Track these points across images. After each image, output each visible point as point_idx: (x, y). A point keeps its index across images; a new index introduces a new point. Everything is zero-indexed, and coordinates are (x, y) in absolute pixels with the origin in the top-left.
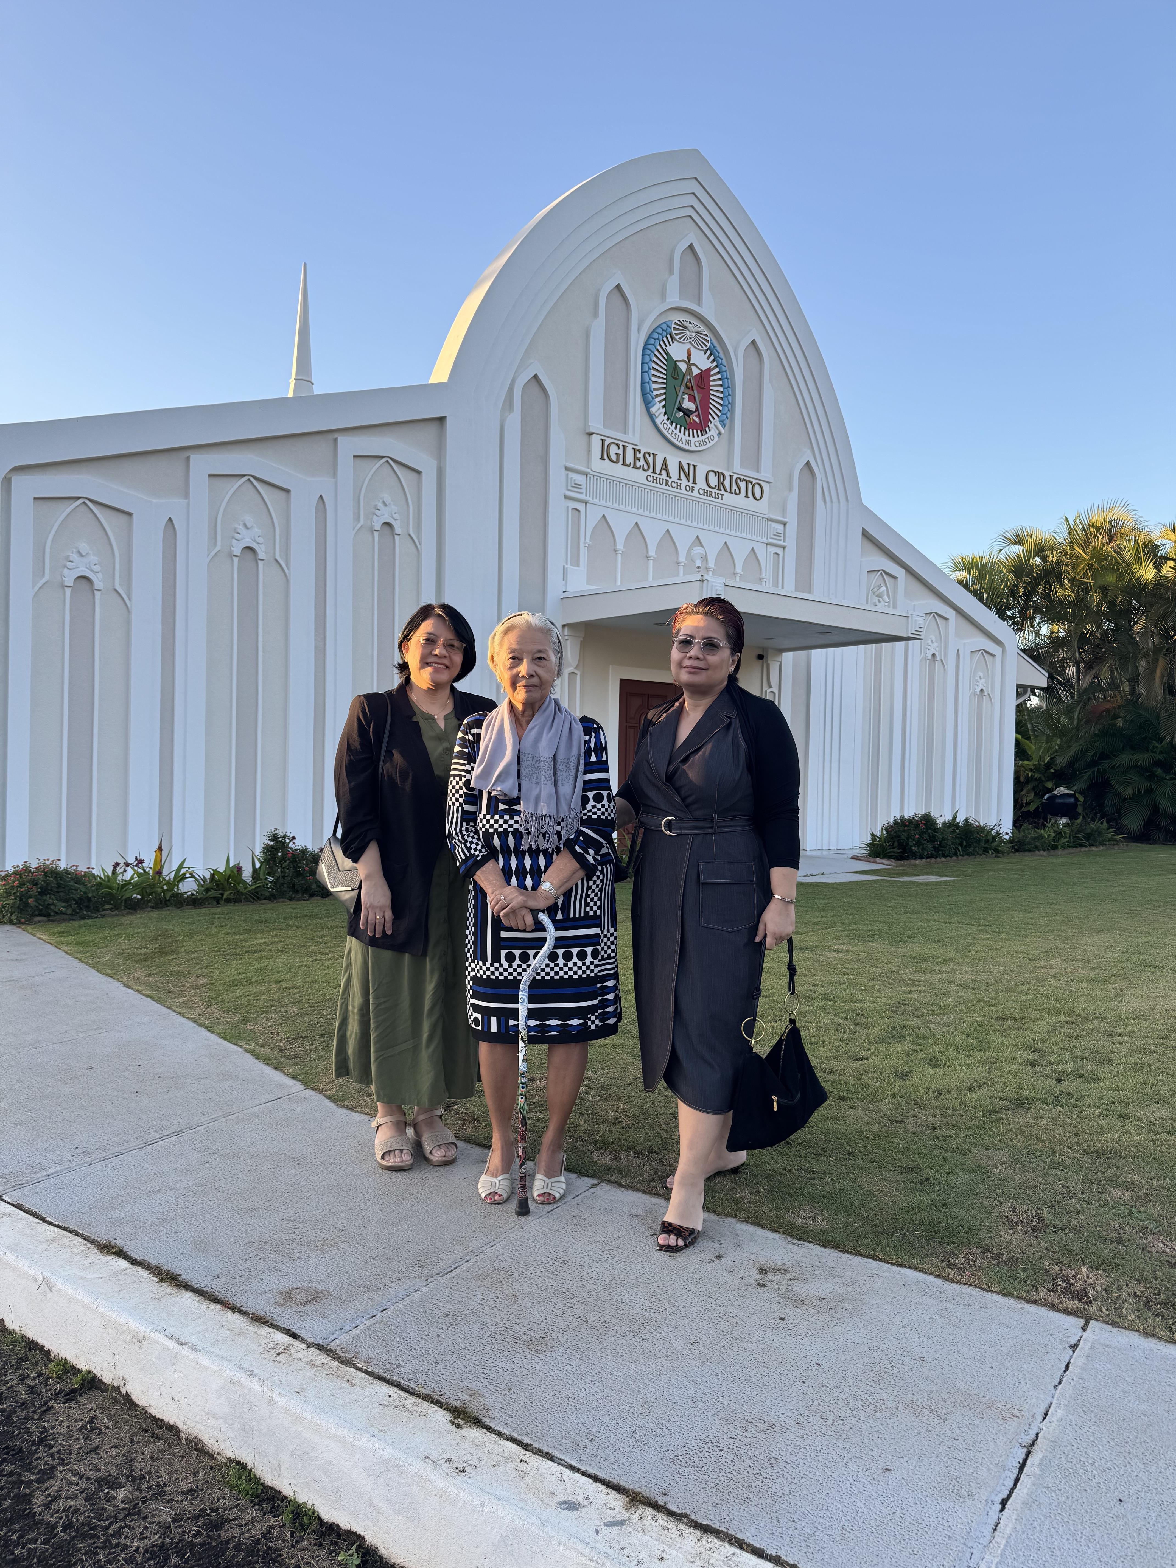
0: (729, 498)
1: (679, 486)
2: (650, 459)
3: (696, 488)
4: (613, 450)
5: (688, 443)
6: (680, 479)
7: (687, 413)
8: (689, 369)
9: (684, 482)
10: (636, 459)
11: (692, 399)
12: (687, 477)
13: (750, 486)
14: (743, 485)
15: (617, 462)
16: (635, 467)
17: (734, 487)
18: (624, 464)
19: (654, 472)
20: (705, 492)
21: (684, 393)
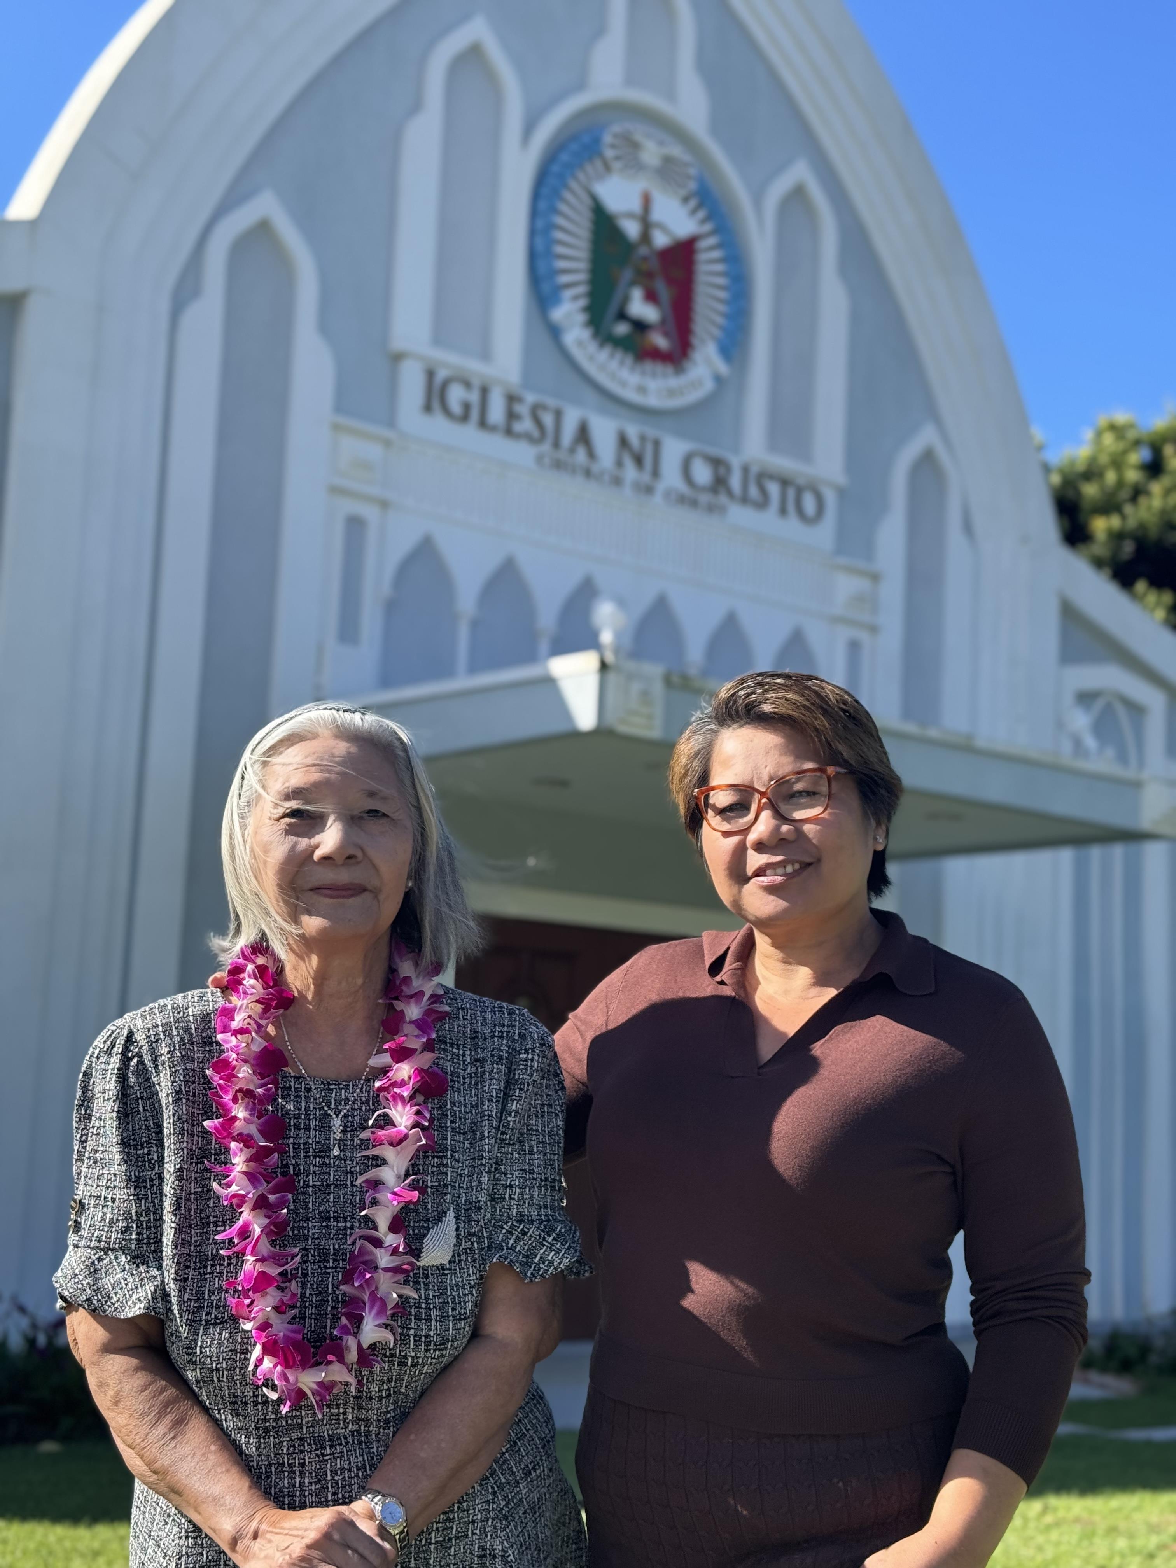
0: (738, 514)
1: (617, 481)
2: (548, 420)
3: (661, 487)
4: (456, 395)
5: (642, 390)
6: (619, 464)
7: (640, 326)
8: (646, 237)
9: (630, 472)
10: (512, 416)
11: (651, 297)
12: (639, 460)
13: (791, 493)
14: (774, 489)
15: (465, 418)
16: (509, 432)
17: (754, 492)
18: (483, 423)
19: (556, 444)
20: (682, 500)
21: (633, 283)
